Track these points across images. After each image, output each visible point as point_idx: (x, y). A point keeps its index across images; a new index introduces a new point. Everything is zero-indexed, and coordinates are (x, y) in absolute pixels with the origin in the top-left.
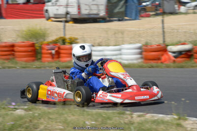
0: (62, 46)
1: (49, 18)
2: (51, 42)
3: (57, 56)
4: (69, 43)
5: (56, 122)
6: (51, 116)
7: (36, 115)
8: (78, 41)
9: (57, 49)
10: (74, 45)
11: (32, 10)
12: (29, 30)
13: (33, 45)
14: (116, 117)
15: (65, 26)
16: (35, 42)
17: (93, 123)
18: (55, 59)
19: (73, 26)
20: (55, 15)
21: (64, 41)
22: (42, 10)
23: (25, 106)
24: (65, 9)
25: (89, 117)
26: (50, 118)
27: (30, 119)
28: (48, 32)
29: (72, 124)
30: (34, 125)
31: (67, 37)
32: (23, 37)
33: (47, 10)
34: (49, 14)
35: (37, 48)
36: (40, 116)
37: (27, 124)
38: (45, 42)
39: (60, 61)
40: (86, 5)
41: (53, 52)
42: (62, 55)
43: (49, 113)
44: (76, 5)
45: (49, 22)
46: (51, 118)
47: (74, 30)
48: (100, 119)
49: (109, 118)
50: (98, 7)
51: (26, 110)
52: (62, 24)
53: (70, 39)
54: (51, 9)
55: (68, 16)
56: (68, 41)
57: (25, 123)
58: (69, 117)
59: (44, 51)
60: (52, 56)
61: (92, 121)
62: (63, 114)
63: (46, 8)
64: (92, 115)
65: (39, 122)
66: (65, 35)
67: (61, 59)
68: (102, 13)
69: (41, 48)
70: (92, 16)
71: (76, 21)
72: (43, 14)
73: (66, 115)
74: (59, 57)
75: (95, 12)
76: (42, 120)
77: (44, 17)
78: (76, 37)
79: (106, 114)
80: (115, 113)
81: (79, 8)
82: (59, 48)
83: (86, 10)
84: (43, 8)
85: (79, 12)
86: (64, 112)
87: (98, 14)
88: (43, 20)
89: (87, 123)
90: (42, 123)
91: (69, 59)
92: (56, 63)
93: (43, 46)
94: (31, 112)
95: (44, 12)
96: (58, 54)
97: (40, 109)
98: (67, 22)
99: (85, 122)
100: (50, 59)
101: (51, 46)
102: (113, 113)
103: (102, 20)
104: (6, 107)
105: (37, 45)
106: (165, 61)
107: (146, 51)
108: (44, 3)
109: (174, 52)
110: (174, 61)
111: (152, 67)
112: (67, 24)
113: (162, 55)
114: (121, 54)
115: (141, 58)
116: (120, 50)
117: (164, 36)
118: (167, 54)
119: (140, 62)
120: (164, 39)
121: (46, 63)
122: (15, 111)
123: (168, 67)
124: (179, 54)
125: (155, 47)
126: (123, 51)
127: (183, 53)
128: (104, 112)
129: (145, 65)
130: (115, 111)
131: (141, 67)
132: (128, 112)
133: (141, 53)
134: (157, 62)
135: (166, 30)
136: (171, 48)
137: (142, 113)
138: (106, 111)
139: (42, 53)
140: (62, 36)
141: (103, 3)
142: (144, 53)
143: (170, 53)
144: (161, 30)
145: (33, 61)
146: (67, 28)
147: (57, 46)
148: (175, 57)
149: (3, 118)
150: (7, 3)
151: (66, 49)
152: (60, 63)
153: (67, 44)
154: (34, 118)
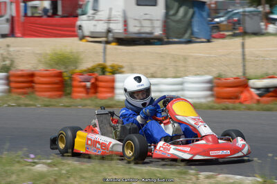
0: (101, 77)
1: (83, 38)
2: (85, 71)
3: (92, 91)
4: (110, 72)
6: (84, 175)
7: (64, 172)
8: (123, 70)
9: (93, 81)
10: (118, 76)
12: (56, 54)
13: (60, 75)
15: (105, 49)
16: (62, 69)
18: (90, 95)
19: (116, 49)
20: (92, 32)
21: (103, 69)
22: (73, 25)
23: (48, 159)
24: (106, 25)
26: (82, 177)
27: (56, 177)
28: (81, 57)
31: (109, 63)
32: (46, 63)
33: (80, 26)
34: (82, 31)
35: (66, 78)
36: (69, 174)
38: (78, 70)
39: (97, 98)
40: (136, 19)
41: (88, 84)
42: (100, 89)
43: (82, 170)
44: (121, 19)
45: (83, 43)
46: (84, 178)
47: (118, 54)
50: (152, 23)
51: (49, 165)
52: (101, 46)
53: (113, 67)
54: (86, 24)
55: (110, 35)
56: (109, 69)
58: (110, 176)
59: (75, 83)
60: (87, 90)
62: (100, 172)
63: (79, 23)
65: (67, 182)
66: (105, 61)
67: (98, 95)
68: (158, 32)
69: (72, 79)
70: (144, 36)
71: (121, 41)
72: (74, 31)
73: (105, 174)
74: (96, 92)
75: (148, 30)
76: (72, 180)
77: (76, 36)
78: (120, 64)
79: (161, 173)
80: (173, 172)
81: (126, 24)
82: (97, 80)
83: (136, 26)
85: (126, 30)
86: (102, 169)
87: (152, 33)
88: (76, 39)
91: (109, 95)
92: (93, 100)
93: (74, 76)
94: (56, 169)
95: (76, 29)
96: (95, 87)
97: (69, 164)
98: (108, 42)
100: (83, 95)
101: (86, 76)
102: (172, 172)
103: (158, 41)
104: (22, 160)
105: (65, 74)
106: (246, 101)
107: (219, 86)
108: (77, 16)
109: (258, 89)
110: (258, 101)
111: (227, 108)
112: (108, 46)
113: (242, 92)
114: (183, 90)
115: (212, 95)
116: (182, 84)
117: (244, 66)
118: (248, 91)
119: (209, 102)
120: (244, 69)
121: (79, 100)
122: (33, 166)
123: (249, 109)
124: (266, 91)
125: (232, 80)
126: (186, 85)
127: (272, 90)
128: (158, 171)
129: (217, 105)
130: (174, 170)
131: (211, 108)
132: (192, 172)
133: (211, 89)
134: (234, 103)
135: (247, 57)
136: (253, 83)
137: (211, 173)
138: (160, 169)
139: (72, 86)
140: (101, 62)
141: (158, 18)
142: (215, 89)
143: (252, 90)
144: (240, 58)
145: (60, 96)
146: (108, 51)
147: (94, 76)
148: (260, 95)
149: (18, 175)
150: (26, 15)
151: (106, 81)
152: (97, 100)
153: (107, 73)
154: (60, 176)
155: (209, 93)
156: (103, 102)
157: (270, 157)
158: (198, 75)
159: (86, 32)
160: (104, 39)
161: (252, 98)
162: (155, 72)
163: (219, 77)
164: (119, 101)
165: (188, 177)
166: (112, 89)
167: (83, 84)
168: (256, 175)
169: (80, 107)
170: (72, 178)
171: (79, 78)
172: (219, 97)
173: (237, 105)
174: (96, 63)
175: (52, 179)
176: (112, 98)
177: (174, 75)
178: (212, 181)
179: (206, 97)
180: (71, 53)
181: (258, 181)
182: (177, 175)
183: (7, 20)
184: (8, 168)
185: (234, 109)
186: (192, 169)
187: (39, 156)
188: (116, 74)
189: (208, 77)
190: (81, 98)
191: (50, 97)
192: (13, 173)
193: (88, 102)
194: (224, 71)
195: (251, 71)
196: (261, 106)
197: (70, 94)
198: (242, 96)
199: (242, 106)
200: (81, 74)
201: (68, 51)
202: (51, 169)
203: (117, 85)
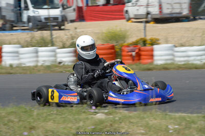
0: (143, 48)
1: (129, 19)
2: (131, 44)
3: (137, 58)
4: (149, 44)
5: (137, 127)
6: (132, 120)
7: (117, 118)
8: (159, 42)
9: (137, 51)
10: (155, 47)
11: (112, 11)
12: (110, 32)
13: (113, 47)
14: (200, 120)
15: (145, 27)
16: (114, 44)
17: (177, 127)
18: (135, 62)
19: (154, 26)
20: (135, 15)
21: (144, 42)
22: (122, 11)
23: (106, 110)
24: (145, 9)
25: (172, 121)
26: (130, 122)
27: (111, 123)
28: (128, 34)
29: (154, 128)
30: (115, 129)
31: (148, 38)
32: (103, 39)
33: (127, 11)
34: (129, 15)
35: (117, 50)
36: (121, 121)
37: (108, 129)
38: (126, 44)
39: (140, 63)
40: (168, 4)
41: (134, 54)
42: (142, 57)
43: (130, 117)
44: (157, 4)
45: (129, 23)
46: (132, 123)
47: (155, 31)
48: (184, 123)
49: (193, 122)
50: (181, 6)
51: (106, 114)
52: (142, 25)
53: (151, 40)
54: (131, 9)
55: (149, 16)
56: (148, 42)
57: (106, 127)
58: (151, 121)
59: (124, 53)
60: (133, 58)
61: (175, 124)
62: (144, 118)
63: (126, 9)
64: (175, 119)
65: (120, 126)
66: (145, 36)
67: (141, 61)
68: (185, 12)
69: (121, 50)
70: (175, 15)
71: (158, 21)
72: (123, 15)
73: (147, 119)
74: (139, 59)
75: (178, 11)
76: (123, 124)
77: (124, 18)
78: (157, 37)
79: (190, 117)
80: (200, 116)
81: (161, 7)
82: (140, 50)
83: (168, 9)
84: (123, 8)
85: (161, 12)
86: (145, 116)
87: (180, 13)
88: (124, 21)
89: (170, 127)
90: (123, 128)
91: (150, 61)
92: (137, 65)
93: (123, 48)
94: (111, 116)
95: (124, 13)
96: (139, 56)
97: (121, 113)
98: (147, 22)
99: (167, 126)
100: (130, 62)
101: (131, 48)
103: (186, 19)
104: (86, 111)
105: (117, 46)
108: (124, 4)
112: (148, 25)
122: (95, 115)
138: (189, 115)
139: (122, 55)
140: (143, 37)
141: (186, 2)
146: (147, 28)
147: (137, 47)
149: (84, 122)
150: (87, 5)
151: (147, 51)
152: (141, 65)
153: (147, 45)
154: (114, 122)
156: (145, 66)
159: (131, 15)
160: (144, 20)
162: (185, 43)
164: (157, 65)
166: (152, 56)
167: (130, 53)
170: (123, 123)
171: (127, 49)
174: (139, 38)
175: (109, 124)
176: (152, 63)
177: (199, 44)
180: (121, 31)
183: (74, 10)
184: (76, 117)
187: (99, 108)
188: (154, 45)
190: (129, 64)
192: (80, 120)
200: (128, 46)
201: (118, 30)
203: (155, 53)
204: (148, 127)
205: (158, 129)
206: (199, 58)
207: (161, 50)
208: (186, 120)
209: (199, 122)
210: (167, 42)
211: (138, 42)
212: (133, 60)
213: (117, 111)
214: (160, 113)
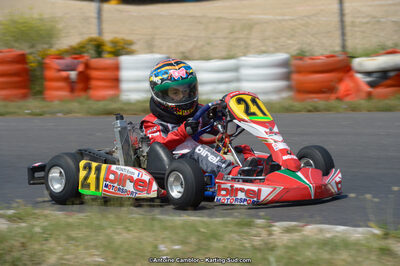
0: (95, 62)
2: (67, 52)
3: (80, 86)
4: (110, 53)
5: (87, 248)
6: (74, 234)
7: (37, 229)
8: (134, 47)
9: (81, 68)
10: (124, 60)
12: (14, 22)
13: (21, 59)
14: (231, 232)
15: (100, 12)
16: (27, 51)
17: (177, 247)
18: (76, 94)
21: (99, 48)
23: (9, 208)
25: (167, 234)
26: (70, 238)
27: (24, 240)
28: (60, 26)
29: (127, 251)
30: (32, 256)
31: (108, 37)
35: (33, 65)
36: (48, 234)
37: (16, 254)
38: (53, 51)
39: (89, 98)
41: (73, 74)
42: (94, 83)
43: (69, 225)
46: (73, 239)
48: (193, 239)
49: (215, 236)
51: (10, 219)
53: (114, 43)
56: (108, 47)
58: (119, 234)
59: (50, 74)
60: (72, 86)
61: (174, 242)
62: (100, 228)
65: (44, 247)
66: (100, 32)
67: (91, 92)
69: (42, 66)
73: (109, 231)
74: (86, 88)
76: (52, 243)
78: (129, 38)
79: (206, 225)
80: (227, 223)
82: (87, 66)
86: (104, 222)
89: (162, 247)
90: (52, 251)
91: (110, 92)
93: (47, 61)
94: (23, 225)
96: (84, 82)
97: (46, 216)
99: (156, 247)
100: (64, 93)
101: (68, 60)
102: (225, 224)
105: (31, 58)
106: (347, 95)
107: (300, 71)
109: (368, 73)
110: (369, 95)
111: (316, 110)
112: (106, 7)
113: (340, 80)
114: (238, 80)
115: (289, 88)
116: (236, 69)
117: (343, 34)
118: (352, 77)
119: (284, 99)
120: (344, 40)
121: (56, 102)
123: (354, 109)
124: (383, 77)
125: (323, 60)
126: (244, 72)
127: (392, 74)
128: (203, 222)
129: (297, 105)
130: (228, 219)
131: (288, 110)
132: (260, 222)
133: (287, 77)
134: (327, 99)
135: (348, 19)
136: (360, 64)
137: (294, 223)
138: (205, 219)
139: (44, 78)
140: (95, 35)
142: (295, 77)
143: (359, 76)
144: (336, 19)
145: (24, 97)
146: (105, 15)
147: (81, 60)
148: (372, 84)
151: (104, 69)
152: (89, 102)
153: (106, 55)
154: (31, 237)
155: (282, 84)
156: (101, 105)
157: (395, 191)
158: (264, 52)
161: (358, 89)
162: (190, 51)
163: (300, 56)
164: (128, 103)
165: (254, 231)
166: (116, 81)
167: (64, 74)
168: (372, 224)
169: (60, 115)
170: (52, 241)
171: (57, 63)
172: (302, 90)
173: (333, 102)
174: (86, 37)
175: (17, 244)
176: (115, 98)
177: (224, 54)
178: (296, 236)
179: (279, 91)
180: (41, 20)
181: (375, 235)
182: (236, 229)
185: (328, 110)
186: (260, 218)
188: (122, 55)
189: (282, 56)
190: (61, 99)
191: (6, 98)
193: (75, 105)
194: (309, 45)
195: (354, 42)
196: (374, 103)
197: (40, 93)
198: (342, 88)
199: (343, 105)
200: (60, 56)
201: (36, 16)
202: (15, 226)
203: (124, 74)
204: (111, 248)
205: (136, 254)
206: (223, 87)
207: (137, 69)
208: (199, 231)
209: (227, 237)
210: (150, 48)
211: (83, 47)
212: (72, 90)
213: (36, 211)
214: (137, 216)
